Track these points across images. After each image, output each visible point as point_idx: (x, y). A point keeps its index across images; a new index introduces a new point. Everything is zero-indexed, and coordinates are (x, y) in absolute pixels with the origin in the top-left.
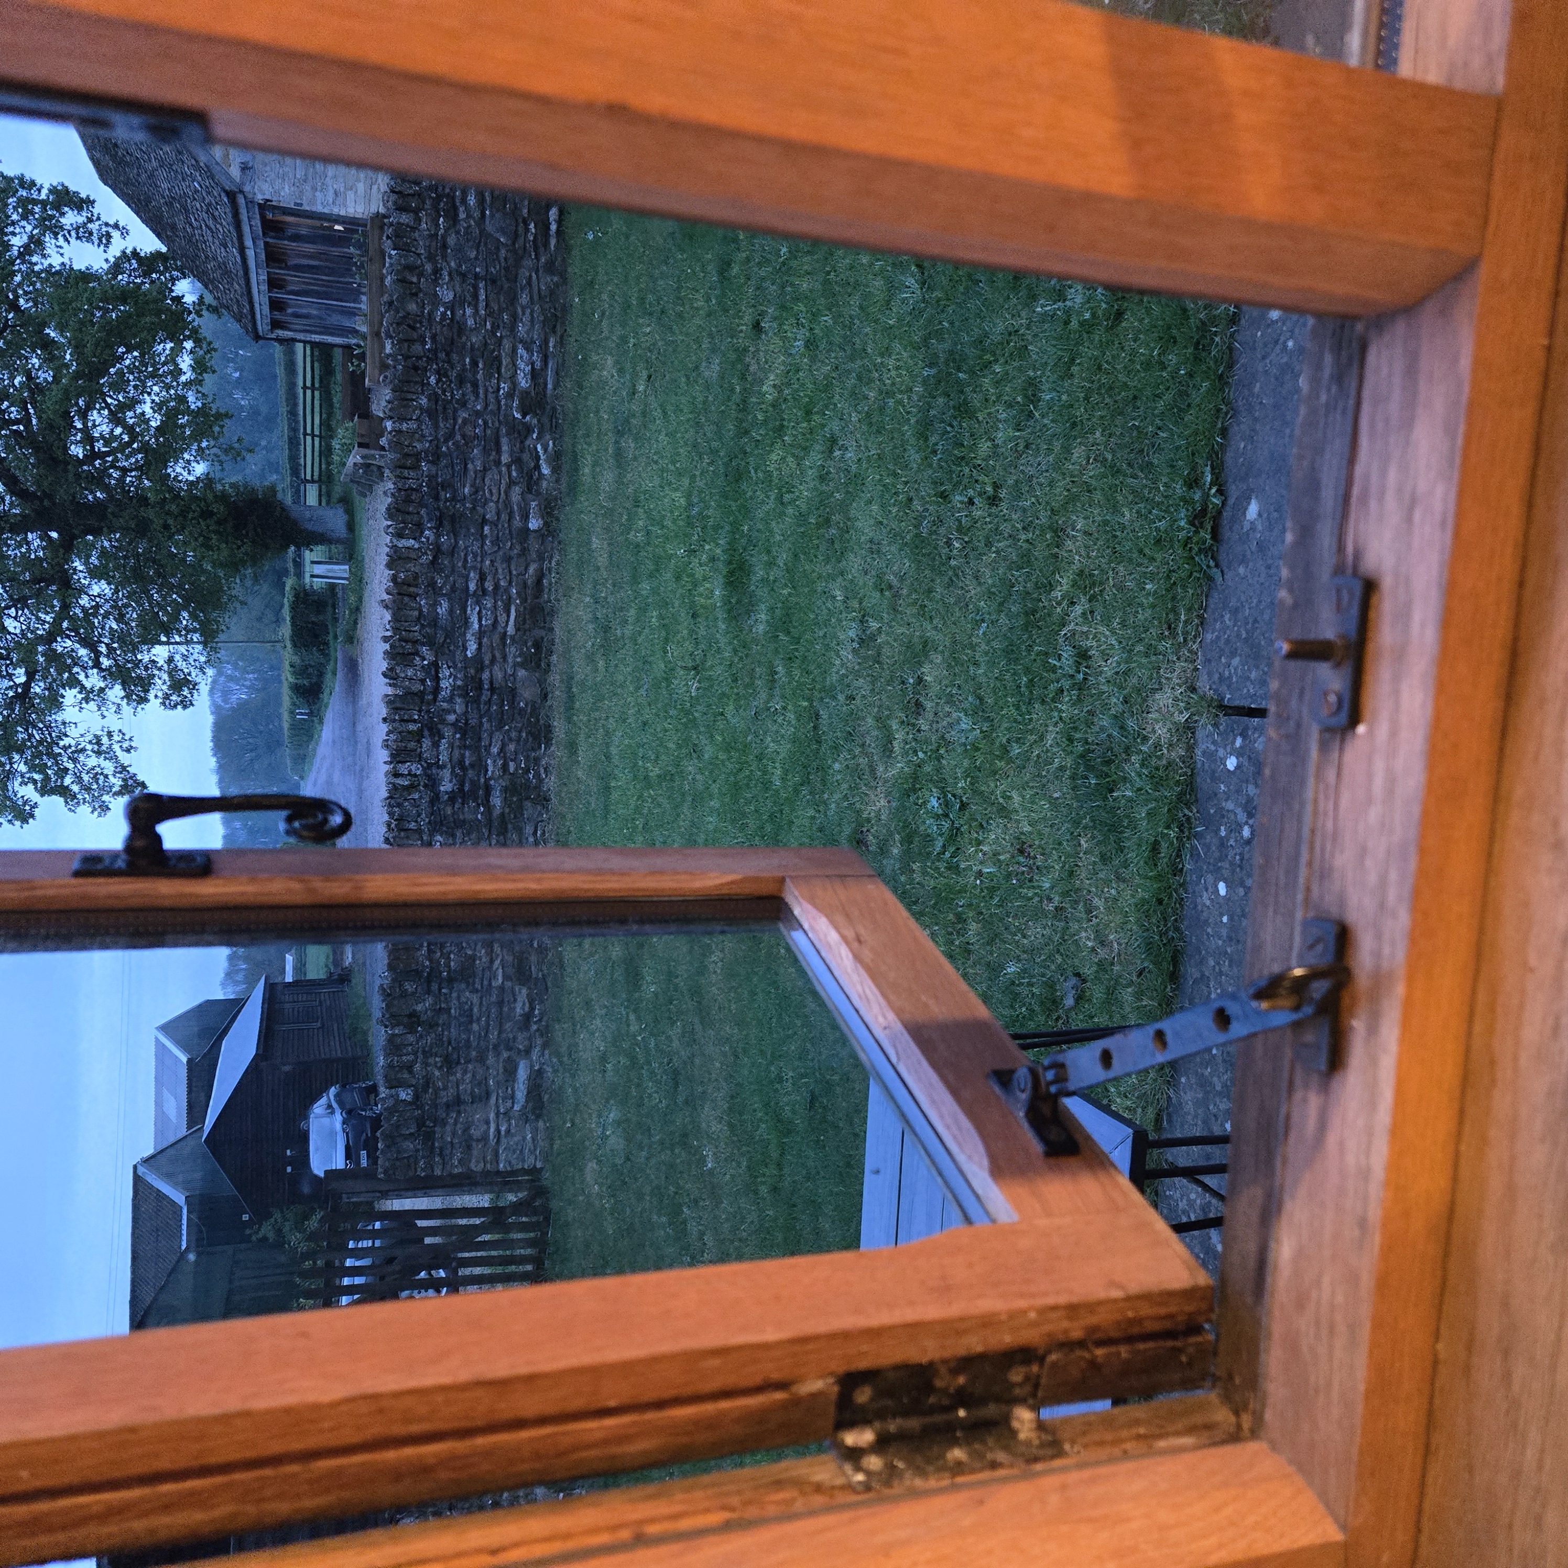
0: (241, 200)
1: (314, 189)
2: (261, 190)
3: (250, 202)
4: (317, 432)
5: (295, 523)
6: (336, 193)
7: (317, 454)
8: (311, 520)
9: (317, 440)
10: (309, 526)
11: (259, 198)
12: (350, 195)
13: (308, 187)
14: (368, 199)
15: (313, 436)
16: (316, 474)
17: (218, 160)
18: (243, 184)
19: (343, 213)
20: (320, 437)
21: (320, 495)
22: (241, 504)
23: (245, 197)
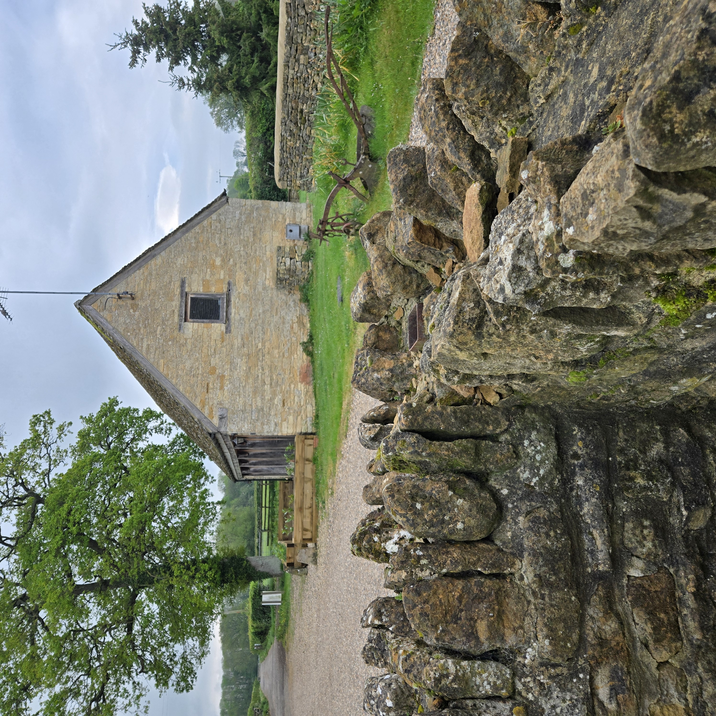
0: (219, 436)
1: (263, 424)
2: (230, 429)
3: (225, 436)
4: (267, 505)
5: (254, 568)
6: (276, 424)
7: (267, 516)
8: (262, 565)
9: (267, 509)
10: (261, 569)
11: (230, 433)
12: (285, 424)
13: (259, 424)
14: (295, 425)
15: (266, 507)
16: (267, 527)
17: (206, 415)
18: (220, 427)
19: (280, 434)
20: (269, 507)
21: (268, 537)
22: (226, 560)
23: (221, 434)
